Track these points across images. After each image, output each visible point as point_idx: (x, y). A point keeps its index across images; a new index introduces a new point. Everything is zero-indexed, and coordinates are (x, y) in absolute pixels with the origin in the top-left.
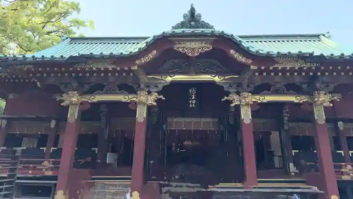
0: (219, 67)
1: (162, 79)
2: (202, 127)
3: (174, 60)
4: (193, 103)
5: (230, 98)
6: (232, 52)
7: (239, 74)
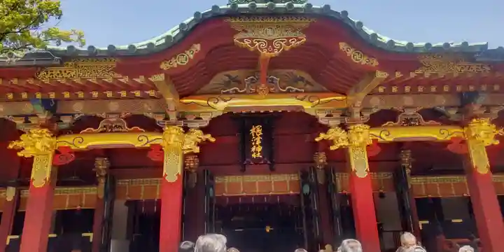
0: (308, 83)
1: (209, 106)
2: (273, 190)
3: (228, 73)
4: (257, 150)
5: (331, 135)
6: (342, 46)
7: (344, 94)
